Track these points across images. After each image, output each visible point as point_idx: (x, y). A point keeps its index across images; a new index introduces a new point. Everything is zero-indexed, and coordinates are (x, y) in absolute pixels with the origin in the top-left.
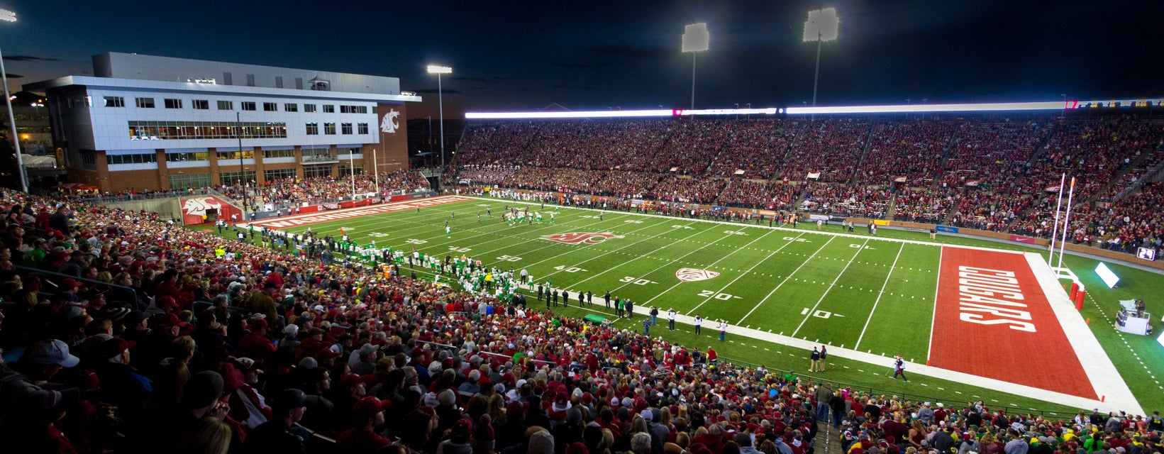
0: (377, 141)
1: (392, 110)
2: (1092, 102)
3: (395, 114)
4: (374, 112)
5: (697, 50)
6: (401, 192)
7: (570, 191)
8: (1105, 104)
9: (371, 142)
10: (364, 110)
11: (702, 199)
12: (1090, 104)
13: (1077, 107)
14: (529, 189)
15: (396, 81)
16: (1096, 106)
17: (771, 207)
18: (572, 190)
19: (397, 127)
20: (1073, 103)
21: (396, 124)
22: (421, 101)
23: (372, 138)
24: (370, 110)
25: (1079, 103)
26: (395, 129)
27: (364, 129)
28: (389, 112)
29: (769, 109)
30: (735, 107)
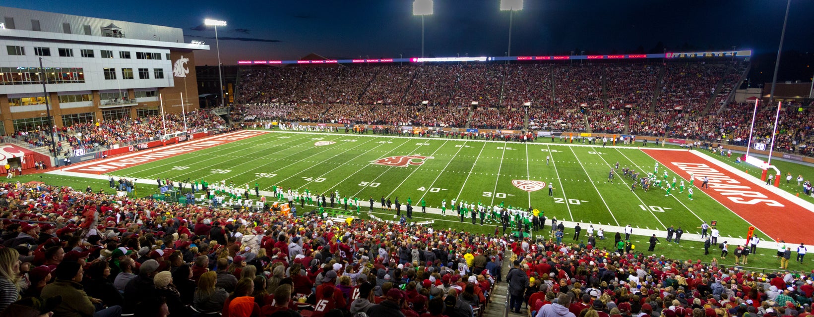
0: (173, 85)
1: (182, 57)
2: (681, 54)
3: (186, 60)
4: (168, 59)
5: (425, 14)
6: (203, 130)
7: (349, 122)
8: (688, 54)
9: (167, 85)
10: (158, 56)
11: (458, 124)
12: (680, 55)
13: (672, 57)
14: (312, 121)
15: (180, 31)
16: (683, 56)
17: (510, 128)
18: (351, 121)
19: (187, 72)
20: (670, 54)
21: (186, 70)
22: (209, 49)
23: (167, 82)
24: (164, 56)
25: (674, 54)
26: (185, 74)
27: (159, 74)
28: (180, 58)
29: (481, 57)
30: (457, 56)
